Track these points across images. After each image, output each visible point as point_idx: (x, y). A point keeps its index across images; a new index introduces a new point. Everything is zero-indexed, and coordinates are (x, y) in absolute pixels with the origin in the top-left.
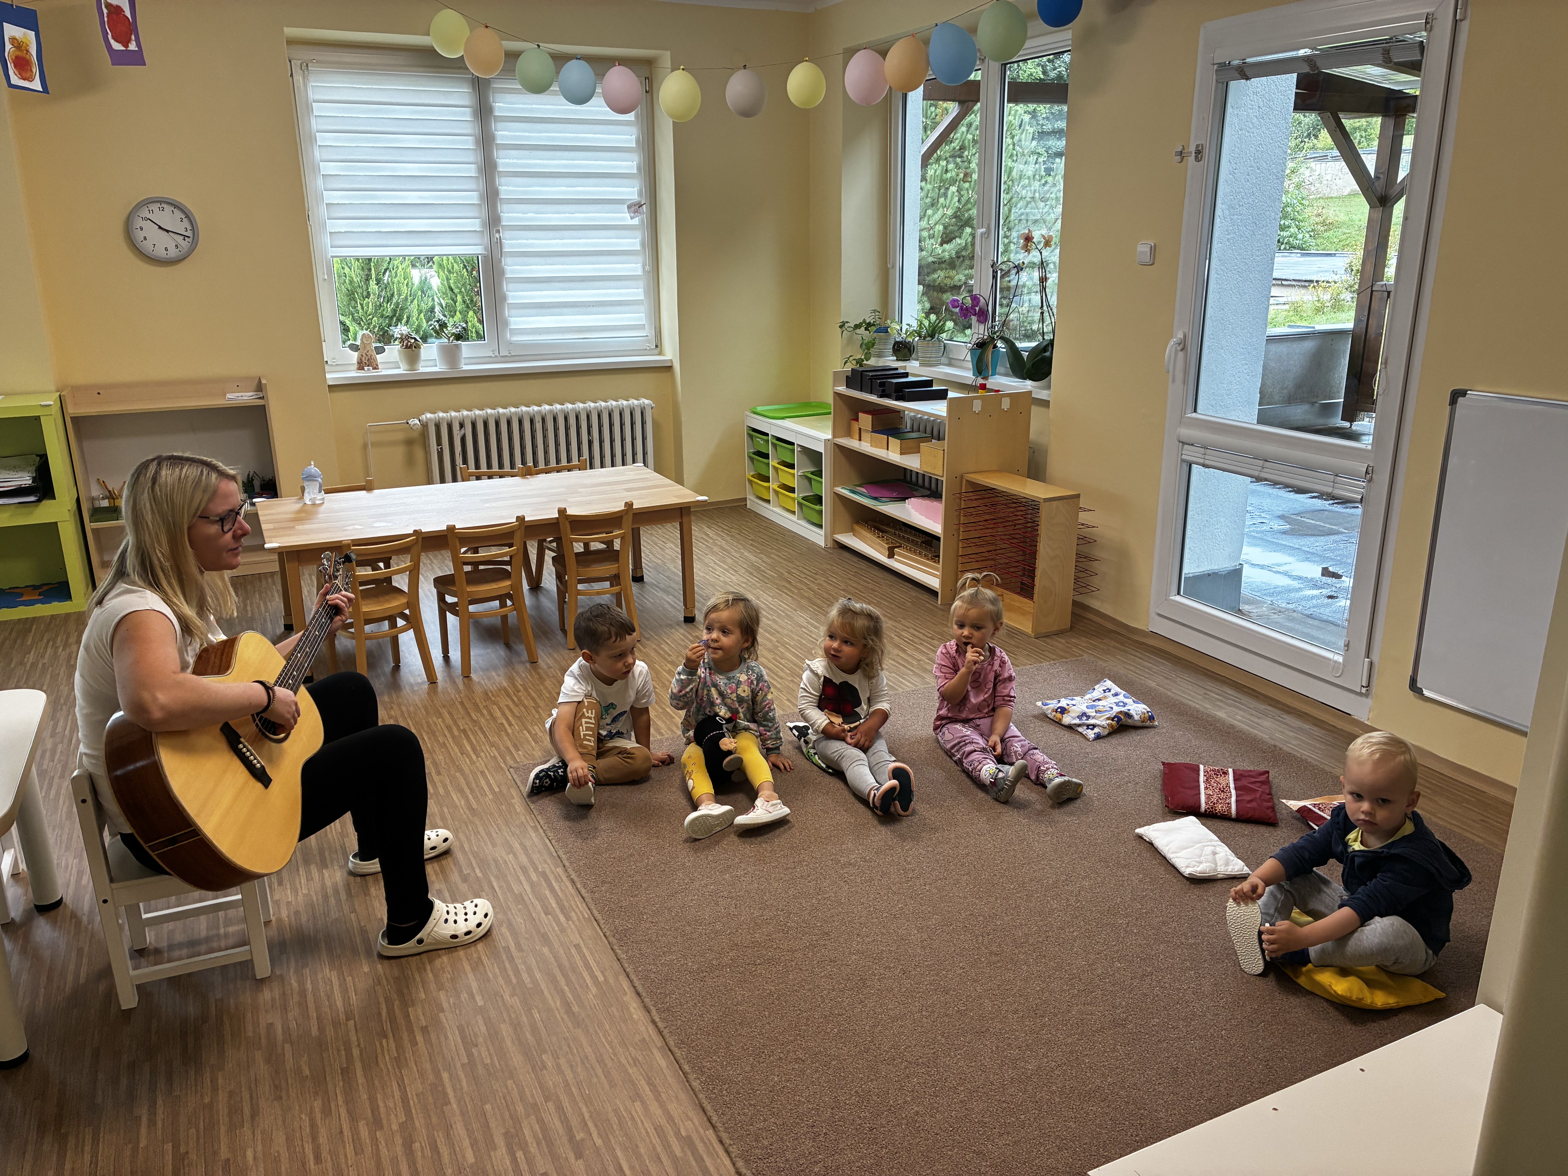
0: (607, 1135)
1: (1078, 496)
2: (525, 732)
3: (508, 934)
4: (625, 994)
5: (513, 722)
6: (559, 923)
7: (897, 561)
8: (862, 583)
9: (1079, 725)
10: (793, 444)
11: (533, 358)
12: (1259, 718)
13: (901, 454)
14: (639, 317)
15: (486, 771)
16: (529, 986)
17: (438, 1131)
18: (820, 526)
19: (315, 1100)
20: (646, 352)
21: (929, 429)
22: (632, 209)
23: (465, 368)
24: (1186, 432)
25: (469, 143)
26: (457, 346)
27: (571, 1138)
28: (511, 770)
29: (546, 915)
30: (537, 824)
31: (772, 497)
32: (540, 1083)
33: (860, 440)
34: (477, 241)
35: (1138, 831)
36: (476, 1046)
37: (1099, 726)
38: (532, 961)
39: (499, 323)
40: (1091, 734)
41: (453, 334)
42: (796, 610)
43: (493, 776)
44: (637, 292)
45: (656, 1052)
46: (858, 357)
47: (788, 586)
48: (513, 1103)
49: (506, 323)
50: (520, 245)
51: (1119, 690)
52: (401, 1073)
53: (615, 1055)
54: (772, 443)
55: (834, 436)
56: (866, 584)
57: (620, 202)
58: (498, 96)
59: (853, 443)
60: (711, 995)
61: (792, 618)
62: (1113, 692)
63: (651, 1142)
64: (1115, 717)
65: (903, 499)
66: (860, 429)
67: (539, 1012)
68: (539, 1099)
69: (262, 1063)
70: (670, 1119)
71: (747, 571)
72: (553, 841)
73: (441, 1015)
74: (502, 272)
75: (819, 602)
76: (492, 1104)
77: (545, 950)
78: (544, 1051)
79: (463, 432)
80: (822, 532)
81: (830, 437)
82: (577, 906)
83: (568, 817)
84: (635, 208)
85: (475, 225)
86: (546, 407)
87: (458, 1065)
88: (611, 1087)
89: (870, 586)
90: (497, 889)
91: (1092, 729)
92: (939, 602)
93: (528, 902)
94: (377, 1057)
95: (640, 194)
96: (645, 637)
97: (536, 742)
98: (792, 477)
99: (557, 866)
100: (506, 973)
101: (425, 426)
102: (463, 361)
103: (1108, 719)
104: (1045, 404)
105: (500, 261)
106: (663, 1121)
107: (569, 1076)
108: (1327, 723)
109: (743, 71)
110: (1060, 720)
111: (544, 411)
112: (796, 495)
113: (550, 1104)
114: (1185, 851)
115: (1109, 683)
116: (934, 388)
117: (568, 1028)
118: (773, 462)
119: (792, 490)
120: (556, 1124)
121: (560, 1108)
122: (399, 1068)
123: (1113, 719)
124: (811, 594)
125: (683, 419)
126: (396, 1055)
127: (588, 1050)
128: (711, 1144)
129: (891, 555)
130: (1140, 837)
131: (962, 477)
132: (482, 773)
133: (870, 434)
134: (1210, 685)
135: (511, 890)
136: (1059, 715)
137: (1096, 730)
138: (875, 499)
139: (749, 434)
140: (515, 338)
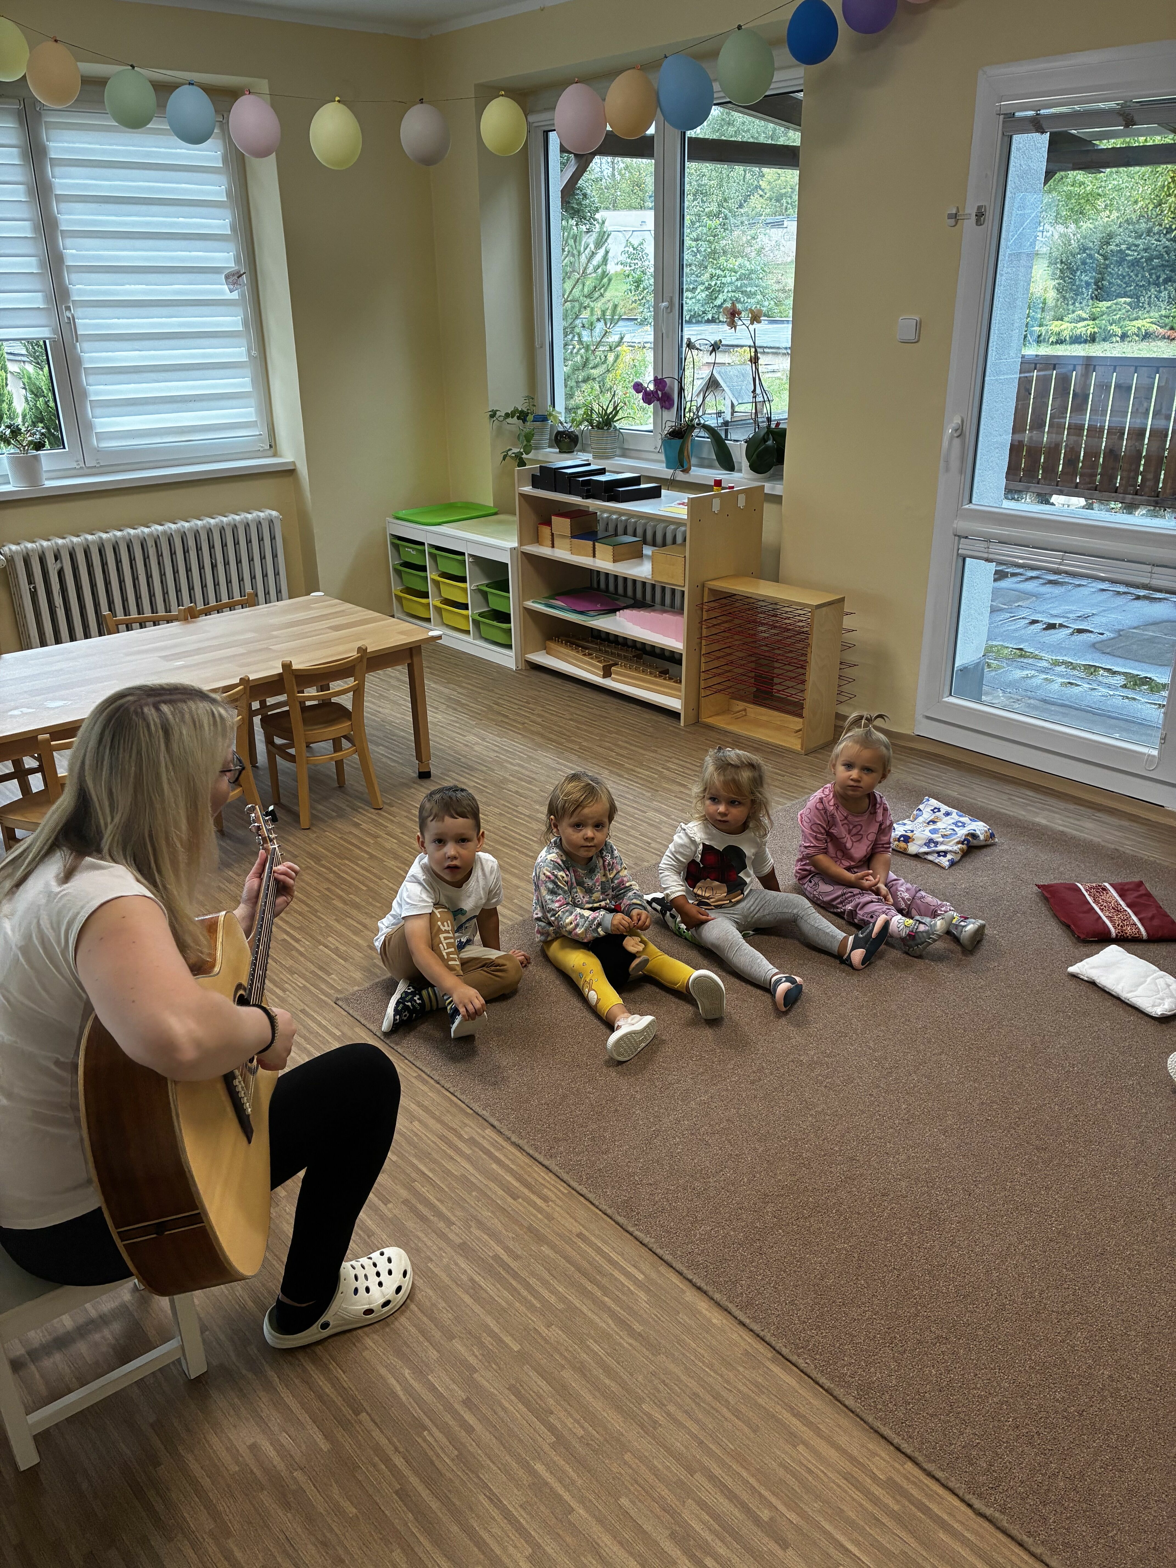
0: (796, 1503)
1: (843, 599)
2: (321, 947)
3: (486, 1237)
4: (683, 1292)
5: (298, 936)
6: (540, 1210)
7: (614, 680)
8: (585, 709)
9: (927, 853)
10: (463, 554)
11: (129, 467)
12: (1079, 820)
13: (614, 561)
14: (247, 412)
15: (307, 1008)
16: (561, 1306)
17: (585, 1557)
18: (509, 647)
19: (392, 1551)
20: (260, 454)
21: (639, 531)
22: (230, 280)
23: (49, 484)
24: (962, 525)
25: (19, 193)
26: (36, 457)
27: (757, 1521)
28: (340, 1003)
29: (514, 1199)
30: (420, 1072)
31: (432, 614)
32: (667, 1449)
33: (553, 547)
34: (43, 321)
35: (1071, 969)
36: (552, 1413)
37: (951, 851)
38: (540, 1269)
39: (82, 426)
40: (945, 861)
41: (30, 442)
42: (536, 750)
43: (321, 1015)
44: (243, 383)
45: (773, 1367)
46: (516, 450)
47: (507, 721)
48: (652, 1487)
49: (90, 426)
50: (98, 326)
51: (949, 809)
52: (479, 1477)
53: (728, 1382)
54: (430, 553)
55: (521, 543)
56: (590, 710)
57: (216, 270)
58: (54, 133)
59: (545, 551)
60: (785, 1271)
61: (538, 760)
62: (943, 811)
63: (854, 1499)
64: (965, 840)
65: (613, 611)
66: (552, 535)
67: (596, 1342)
68: (683, 1474)
69: (279, 1511)
70: (853, 1459)
71: (448, 706)
72: (458, 1094)
73: (475, 1376)
74: (79, 361)
75: (554, 737)
76: (627, 1496)
77: (545, 1249)
78: (641, 1400)
79: (59, 566)
80: (512, 653)
81: (516, 545)
82: (545, 1179)
83: (454, 1058)
84: (233, 278)
85: (37, 300)
86: (158, 528)
87: (547, 1448)
88: (755, 1431)
89: (598, 713)
90: (431, 1175)
91: (945, 856)
92: (682, 724)
93: (483, 1187)
94: (432, 1463)
95: (237, 260)
96: (387, 804)
97: (345, 960)
98: (466, 592)
99: (484, 1129)
100: (519, 1294)
101: (10, 560)
102: (45, 476)
103: (958, 843)
104: (777, 499)
105: (75, 347)
106: (848, 1466)
107: (695, 1428)
108: (1140, 817)
109: (420, 106)
110: (905, 849)
111: (155, 533)
112: (470, 612)
113: (698, 1476)
114: (1141, 987)
115: (934, 802)
116: (642, 486)
117: (647, 1358)
118: (431, 575)
119: (465, 607)
120: (725, 1506)
121: (712, 1478)
122: (473, 1472)
123: (962, 843)
124: (538, 728)
125: (316, 531)
126: (456, 1453)
127: (692, 1384)
128: (921, 1481)
129: (607, 674)
130: (1074, 976)
131: (703, 586)
132: (303, 1011)
133: (568, 541)
134: (1008, 788)
135: (448, 1173)
136: (902, 845)
137: (949, 857)
138: (581, 613)
139: (393, 544)
140: (104, 444)
